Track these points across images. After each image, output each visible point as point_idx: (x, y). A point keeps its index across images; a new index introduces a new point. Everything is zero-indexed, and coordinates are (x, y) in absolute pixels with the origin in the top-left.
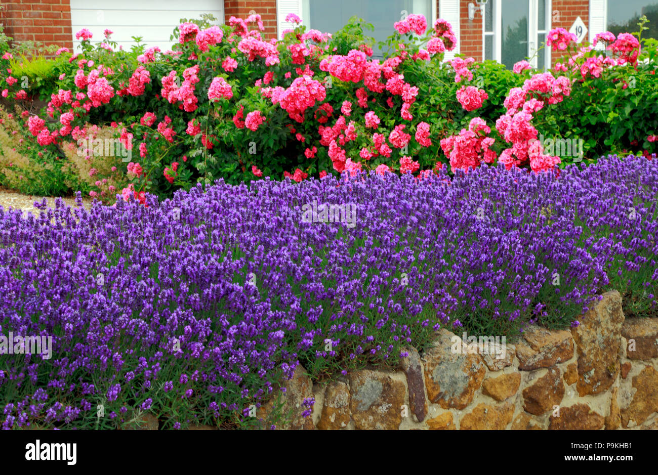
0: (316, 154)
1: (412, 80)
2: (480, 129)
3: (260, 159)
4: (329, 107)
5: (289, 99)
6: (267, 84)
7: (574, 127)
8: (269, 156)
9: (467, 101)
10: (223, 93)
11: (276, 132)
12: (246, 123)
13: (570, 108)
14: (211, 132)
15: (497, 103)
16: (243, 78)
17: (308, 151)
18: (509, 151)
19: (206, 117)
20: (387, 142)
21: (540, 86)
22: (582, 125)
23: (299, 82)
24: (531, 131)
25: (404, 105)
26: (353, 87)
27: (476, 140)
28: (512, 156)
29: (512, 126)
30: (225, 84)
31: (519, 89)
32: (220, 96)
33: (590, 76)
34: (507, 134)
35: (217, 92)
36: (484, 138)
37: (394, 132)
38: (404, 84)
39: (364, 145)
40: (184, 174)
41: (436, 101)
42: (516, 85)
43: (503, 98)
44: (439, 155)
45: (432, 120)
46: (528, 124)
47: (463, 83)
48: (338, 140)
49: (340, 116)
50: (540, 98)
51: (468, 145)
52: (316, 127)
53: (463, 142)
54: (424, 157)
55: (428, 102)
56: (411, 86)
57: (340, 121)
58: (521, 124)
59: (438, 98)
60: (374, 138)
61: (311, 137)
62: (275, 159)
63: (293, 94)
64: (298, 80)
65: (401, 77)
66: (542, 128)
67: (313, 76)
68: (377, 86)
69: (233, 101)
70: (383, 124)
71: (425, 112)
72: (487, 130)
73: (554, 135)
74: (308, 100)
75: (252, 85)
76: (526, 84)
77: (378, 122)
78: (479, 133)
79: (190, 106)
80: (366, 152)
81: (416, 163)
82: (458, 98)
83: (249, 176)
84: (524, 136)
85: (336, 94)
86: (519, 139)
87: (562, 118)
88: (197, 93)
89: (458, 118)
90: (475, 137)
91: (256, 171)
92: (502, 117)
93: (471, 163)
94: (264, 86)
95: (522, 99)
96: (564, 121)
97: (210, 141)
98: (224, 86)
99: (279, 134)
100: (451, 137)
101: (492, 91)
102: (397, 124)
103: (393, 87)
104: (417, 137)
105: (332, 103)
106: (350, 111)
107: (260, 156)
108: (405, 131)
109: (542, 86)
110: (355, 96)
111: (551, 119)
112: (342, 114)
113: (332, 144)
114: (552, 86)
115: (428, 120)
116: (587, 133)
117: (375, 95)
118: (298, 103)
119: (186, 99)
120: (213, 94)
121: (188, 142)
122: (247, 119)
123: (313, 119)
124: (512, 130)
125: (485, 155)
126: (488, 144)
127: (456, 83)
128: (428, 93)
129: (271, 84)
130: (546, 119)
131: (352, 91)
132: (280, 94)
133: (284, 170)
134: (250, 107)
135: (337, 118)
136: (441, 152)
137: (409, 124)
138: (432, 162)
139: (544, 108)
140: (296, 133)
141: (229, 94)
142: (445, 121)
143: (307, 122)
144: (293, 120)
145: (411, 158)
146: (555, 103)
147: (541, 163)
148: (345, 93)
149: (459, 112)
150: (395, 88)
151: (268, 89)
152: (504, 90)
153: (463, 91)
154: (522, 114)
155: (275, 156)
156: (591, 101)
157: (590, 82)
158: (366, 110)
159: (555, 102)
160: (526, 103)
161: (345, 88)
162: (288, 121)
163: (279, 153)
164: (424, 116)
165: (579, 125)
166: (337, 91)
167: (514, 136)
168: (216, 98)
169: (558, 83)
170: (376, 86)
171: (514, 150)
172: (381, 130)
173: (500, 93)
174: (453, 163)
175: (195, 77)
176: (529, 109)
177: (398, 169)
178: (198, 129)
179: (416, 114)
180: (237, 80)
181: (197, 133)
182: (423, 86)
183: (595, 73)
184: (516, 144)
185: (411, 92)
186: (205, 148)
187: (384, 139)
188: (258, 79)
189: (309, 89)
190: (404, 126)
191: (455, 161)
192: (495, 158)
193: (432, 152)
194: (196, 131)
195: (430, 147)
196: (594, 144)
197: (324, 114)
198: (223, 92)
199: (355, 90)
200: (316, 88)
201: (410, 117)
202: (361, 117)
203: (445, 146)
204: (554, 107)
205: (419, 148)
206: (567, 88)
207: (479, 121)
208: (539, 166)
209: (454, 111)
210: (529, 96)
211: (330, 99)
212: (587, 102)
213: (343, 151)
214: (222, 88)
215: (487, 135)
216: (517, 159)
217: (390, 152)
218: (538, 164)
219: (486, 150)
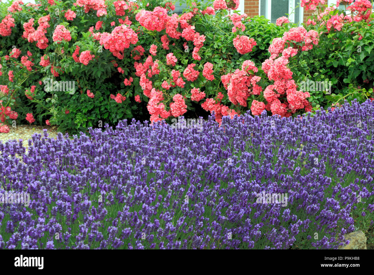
0: (132, 83)
1: (200, 30)
2: (250, 69)
3: (93, 85)
4: (142, 49)
5: (111, 42)
6: (98, 30)
7: (321, 68)
8: (100, 83)
9: (241, 46)
10: (64, 37)
11: (103, 66)
12: (80, 60)
13: (318, 54)
14: (57, 65)
15: (263, 49)
16: (80, 25)
17: (126, 80)
18: (271, 87)
19: (54, 54)
20: (182, 77)
21: (295, 37)
22: (327, 67)
24: (287, 73)
25: (195, 49)
26: (159, 34)
27: (246, 77)
28: (274, 90)
29: (273, 68)
31: (280, 39)
32: (62, 39)
33: (333, 30)
34: (270, 74)
35: (59, 36)
36: (253, 76)
37: (187, 69)
38: (195, 33)
39: (165, 78)
40: (39, 94)
41: (218, 46)
42: (278, 35)
43: (268, 44)
44: (220, 87)
45: (216, 60)
46: (286, 67)
47: (238, 33)
48: (147, 74)
49: (149, 56)
50: (295, 47)
51: (241, 81)
52: (133, 63)
53: (237, 79)
54: (209, 88)
55: (212, 47)
56: (201, 35)
57: (149, 59)
58: (280, 67)
59: (220, 44)
60: (172, 73)
61: (129, 70)
62: (104, 85)
63: (113, 39)
64: (117, 29)
65: (193, 28)
66: (296, 69)
67: (131, 25)
69: (72, 42)
70: (180, 63)
71: (210, 54)
72: (256, 70)
73: (306, 75)
74: (124, 44)
75: (86, 31)
76: (285, 34)
77: (176, 61)
78: (249, 72)
79: (42, 44)
80: (166, 84)
81: (203, 93)
82: (234, 44)
83: (84, 97)
84: (282, 76)
85: (147, 38)
86: (279, 78)
87: (312, 61)
88: (48, 35)
89: (234, 59)
90: (246, 75)
91: (90, 94)
92: (266, 61)
93: (243, 94)
94: (96, 32)
95: (281, 46)
96: (313, 64)
97: (56, 71)
98: (65, 32)
99: (106, 67)
100: (229, 74)
101: (260, 40)
102: (189, 63)
103: (187, 35)
104: (204, 73)
105: (144, 45)
106: (156, 52)
107: (94, 82)
108: (195, 68)
110: (160, 41)
111: (303, 63)
112: (150, 54)
113: (143, 76)
114: (305, 37)
115: (212, 60)
116: (331, 73)
117: (175, 40)
118: (117, 46)
119: (39, 40)
120: (56, 37)
121: (42, 71)
122: (81, 57)
123: (130, 57)
124: (273, 71)
125: (254, 89)
126: (255, 81)
127: (233, 33)
128: (213, 40)
129: (101, 31)
130: (300, 62)
131: (158, 37)
132: (105, 38)
133: (111, 93)
134: (83, 48)
135: (147, 56)
136: (221, 84)
137: (198, 63)
138: (215, 92)
139: (298, 54)
140: (118, 67)
141: (69, 38)
142: (225, 61)
143: (126, 59)
144: (116, 57)
145: (199, 89)
146: (306, 50)
147: (295, 97)
148: (154, 38)
149: (236, 54)
150: (188, 36)
151: (98, 34)
152: (269, 39)
153: (238, 39)
154: (280, 59)
155: (104, 83)
156: (334, 49)
157: (333, 34)
158: (167, 52)
159: (307, 49)
160: (284, 50)
161: (153, 35)
162: (112, 58)
163: (107, 81)
164: (209, 58)
165: (325, 67)
166: (148, 37)
167: (274, 75)
168: (59, 41)
169: (309, 35)
170: (175, 34)
171: (275, 86)
172: (178, 67)
173: (266, 40)
174: (230, 94)
175: (46, 24)
176: (287, 54)
177: (189, 97)
178: (49, 61)
179: (203, 55)
180: (76, 27)
181: (48, 65)
182: (209, 35)
183: (338, 28)
184: (276, 82)
185: (199, 39)
186: (52, 76)
187: (180, 74)
188: (91, 26)
189: (125, 35)
190: (195, 65)
191: (231, 93)
192: (261, 91)
193: (214, 84)
194: (46, 64)
195: (213, 81)
196: (336, 82)
197: (137, 53)
198: (63, 36)
199: (160, 36)
200: (130, 34)
201: (199, 58)
202: (164, 57)
203: (224, 80)
204: (306, 53)
205: (205, 82)
206: (316, 39)
207: (250, 63)
208: (294, 99)
209: (232, 54)
210: (286, 45)
211: (142, 42)
212: (331, 50)
213: (151, 82)
214: (63, 33)
215: (255, 74)
216: (277, 93)
217: (184, 84)
218: (292, 98)
219: (254, 85)
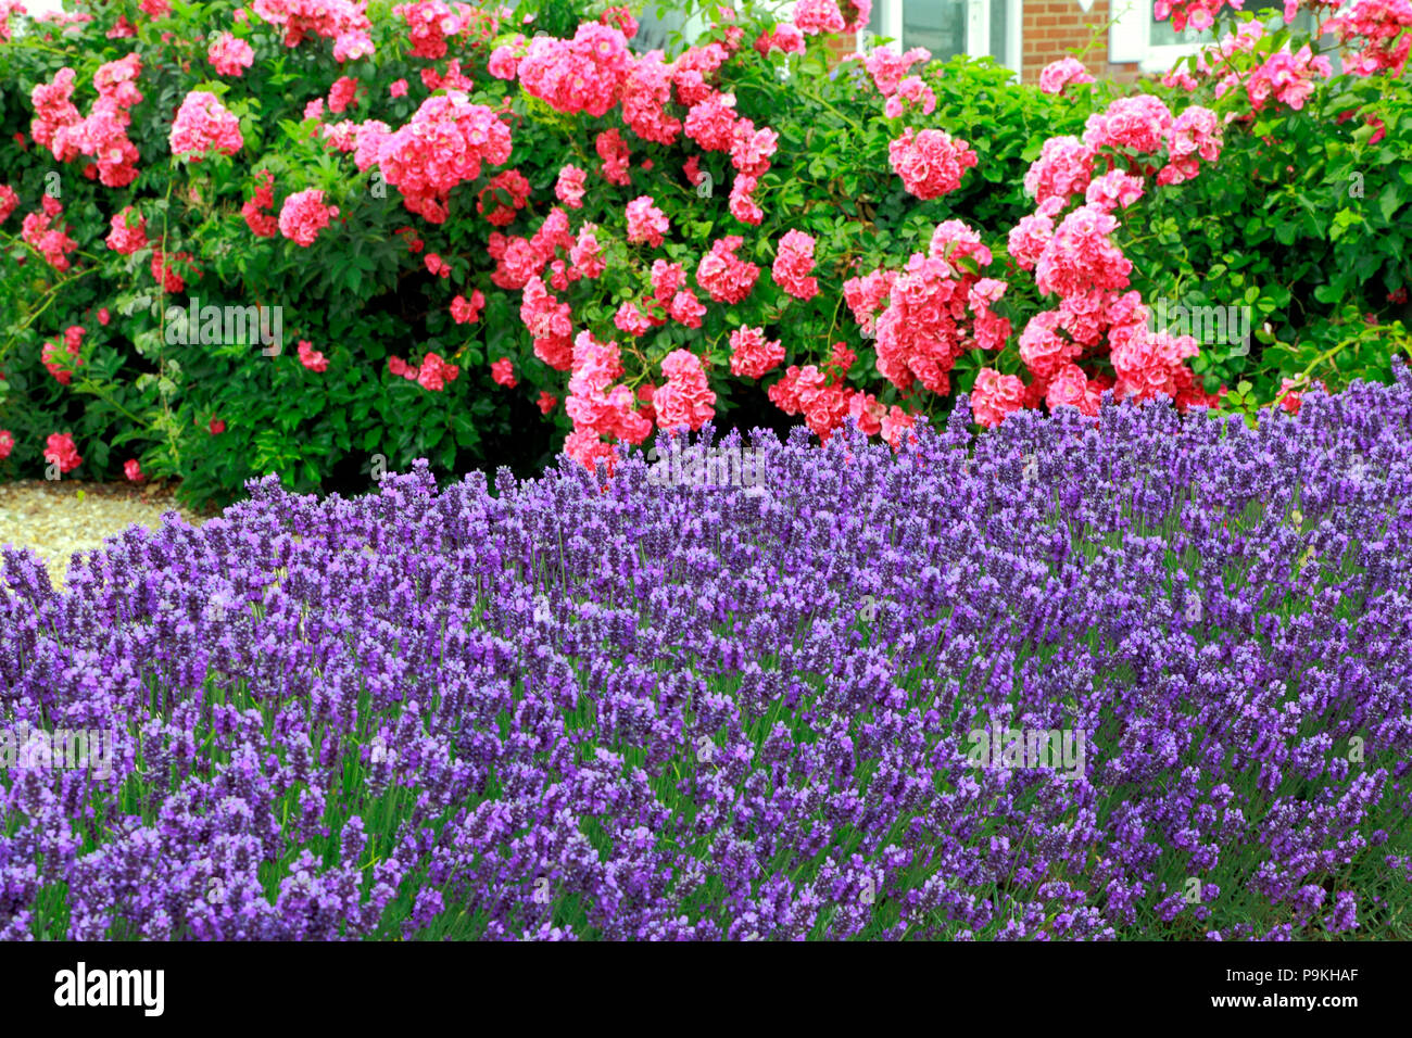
0: (480, 313)
1: (757, 108)
2: (963, 253)
3: (319, 322)
4: (520, 183)
5: (408, 158)
6: (339, 112)
7: (1225, 250)
8: (345, 314)
9: (922, 170)
10: (215, 137)
11: (369, 249)
12: (283, 224)
13: (1217, 195)
14: (177, 246)
15: (998, 179)
16: (270, 95)
17: (459, 302)
18: (1049, 318)
19: (162, 204)
20: (692, 285)
21: (1134, 133)
22: (1250, 243)
23: (434, 111)
24: (1114, 264)
25: (740, 182)
26: (585, 125)
27: (952, 285)
28: (1059, 331)
29: (1058, 248)
30: (220, 113)
31: (1071, 140)
32: (207, 147)
33: (1274, 105)
34: (1044, 271)
35: (196, 135)
36: (976, 280)
37: (709, 257)
38: (737, 120)
39: (627, 292)
40: (100, 362)
41: (827, 168)
42: (1053, 126)
43: (1017, 166)
44: (839, 322)
45: (818, 223)
46: (1107, 243)
47: (907, 119)
48: (548, 276)
49: (553, 209)
50: (1134, 170)
51: (932, 299)
52: (483, 236)
53: (918, 290)
54: (797, 328)
55: (804, 174)
56: (759, 126)
57: (554, 222)
58: (1086, 244)
59: (831, 161)
60: (654, 274)
61: (467, 265)
62: (363, 323)
63: (417, 144)
64: (432, 104)
65: (729, 100)
66: (1140, 252)
67: (473, 91)
68: (662, 127)
69: (242, 160)
70: (676, 235)
71: (798, 201)
72: (983, 257)
73: (1176, 273)
74: (460, 162)
75: (297, 114)
76: (1092, 126)
77: (663, 226)
78: (959, 264)
79: (117, 169)
80: (633, 315)
81: (776, 346)
82: (892, 161)
83: (289, 369)
84: (1093, 277)
85: (536, 143)
86: (1079, 286)
87: (1195, 224)
88: (135, 134)
89: (886, 218)
90: (951, 277)
91: (310, 356)
92: (1026, 222)
93: (938, 348)
94: (330, 118)
95: (1079, 169)
96: (1198, 232)
97: (175, 273)
98: (218, 118)
99: (378, 255)
100: (876, 274)
101: (984, 144)
102: (718, 232)
103: (705, 128)
104: (778, 272)
105: (527, 168)
106: (581, 193)
107: (321, 313)
108: (741, 252)
109: (1138, 132)
110: (591, 150)
111: (1168, 229)
112: (557, 202)
113: (533, 288)
114: (1168, 133)
115: (805, 223)
116: (1263, 266)
117: (651, 149)
118: (432, 170)
119: (104, 150)
120: (185, 139)
121: (111, 270)
122: (285, 214)
123: (473, 215)
124: (1057, 258)
125: (978, 328)
126: (987, 297)
127: (888, 117)
128: (803, 147)
129: (351, 112)
130: (1153, 227)
131: (583, 136)
132: (377, 143)
133: (390, 352)
134: (292, 178)
135: (543, 211)
136: (846, 315)
137: (752, 234)
138: (821, 343)
139: (1145, 198)
140: (425, 253)
141: (233, 141)
142: (858, 227)
143: (457, 222)
144: (414, 216)
145: (761, 331)
146: (1176, 181)
147: (1144, 355)
148: (564, 142)
149: (889, 200)
150: (712, 131)
151: (344, 128)
152: (1016, 142)
153: (908, 142)
154: (1081, 214)
155: (363, 314)
156: (1276, 177)
157: (1274, 123)
158: (634, 192)
159: (1178, 178)
160: (1095, 182)
161: (564, 128)
162: (403, 218)
163: (374, 306)
164: (794, 214)
165: (1239, 243)
166: (541, 136)
167: (1063, 276)
168: (195, 152)
169: (1185, 125)
170: (657, 126)
171: (1064, 316)
172: (674, 249)
173: (1008, 147)
174: (884, 347)
175: (128, 89)
176: (1103, 198)
177: (723, 363)
178: (140, 235)
179: (771, 206)
180: (254, 101)
181: (138, 245)
182: (789, 127)
183: (1292, 97)
184: (1070, 300)
185: (755, 145)
186: (161, 290)
187: (683, 275)
188: (311, 98)
189: (464, 130)
190: (740, 241)
191: (892, 342)
192: (1008, 337)
193: (817, 313)
194: (134, 243)
195: (814, 300)
196: (1286, 298)
197: (504, 200)
198: (213, 134)
199: (591, 134)
200: (483, 127)
201: (758, 214)
202: (611, 212)
203: (857, 298)
204: (1173, 193)
205: (783, 304)
206: (1211, 140)
207: (957, 231)
208: (1141, 365)
209: (874, 199)
210: (1103, 161)
211: (520, 158)
212: (1265, 179)
213: (564, 309)
214: (212, 124)
215: (983, 272)
216: (1070, 341)
217: (701, 312)
218: (1134, 359)
219: (982, 314)
